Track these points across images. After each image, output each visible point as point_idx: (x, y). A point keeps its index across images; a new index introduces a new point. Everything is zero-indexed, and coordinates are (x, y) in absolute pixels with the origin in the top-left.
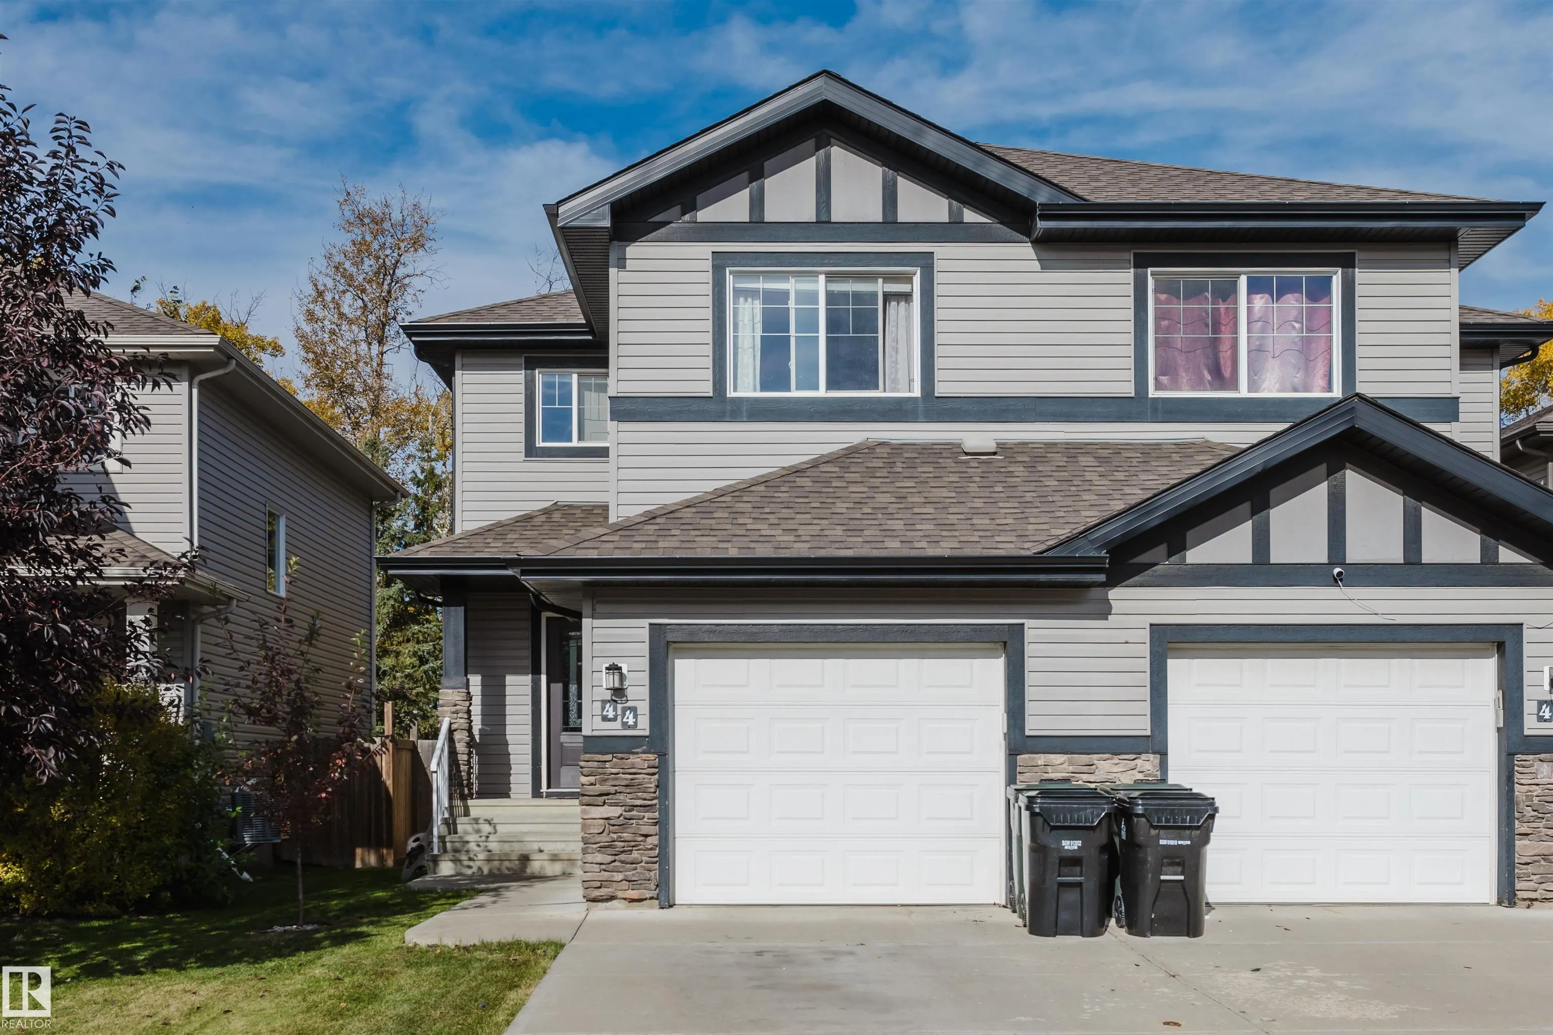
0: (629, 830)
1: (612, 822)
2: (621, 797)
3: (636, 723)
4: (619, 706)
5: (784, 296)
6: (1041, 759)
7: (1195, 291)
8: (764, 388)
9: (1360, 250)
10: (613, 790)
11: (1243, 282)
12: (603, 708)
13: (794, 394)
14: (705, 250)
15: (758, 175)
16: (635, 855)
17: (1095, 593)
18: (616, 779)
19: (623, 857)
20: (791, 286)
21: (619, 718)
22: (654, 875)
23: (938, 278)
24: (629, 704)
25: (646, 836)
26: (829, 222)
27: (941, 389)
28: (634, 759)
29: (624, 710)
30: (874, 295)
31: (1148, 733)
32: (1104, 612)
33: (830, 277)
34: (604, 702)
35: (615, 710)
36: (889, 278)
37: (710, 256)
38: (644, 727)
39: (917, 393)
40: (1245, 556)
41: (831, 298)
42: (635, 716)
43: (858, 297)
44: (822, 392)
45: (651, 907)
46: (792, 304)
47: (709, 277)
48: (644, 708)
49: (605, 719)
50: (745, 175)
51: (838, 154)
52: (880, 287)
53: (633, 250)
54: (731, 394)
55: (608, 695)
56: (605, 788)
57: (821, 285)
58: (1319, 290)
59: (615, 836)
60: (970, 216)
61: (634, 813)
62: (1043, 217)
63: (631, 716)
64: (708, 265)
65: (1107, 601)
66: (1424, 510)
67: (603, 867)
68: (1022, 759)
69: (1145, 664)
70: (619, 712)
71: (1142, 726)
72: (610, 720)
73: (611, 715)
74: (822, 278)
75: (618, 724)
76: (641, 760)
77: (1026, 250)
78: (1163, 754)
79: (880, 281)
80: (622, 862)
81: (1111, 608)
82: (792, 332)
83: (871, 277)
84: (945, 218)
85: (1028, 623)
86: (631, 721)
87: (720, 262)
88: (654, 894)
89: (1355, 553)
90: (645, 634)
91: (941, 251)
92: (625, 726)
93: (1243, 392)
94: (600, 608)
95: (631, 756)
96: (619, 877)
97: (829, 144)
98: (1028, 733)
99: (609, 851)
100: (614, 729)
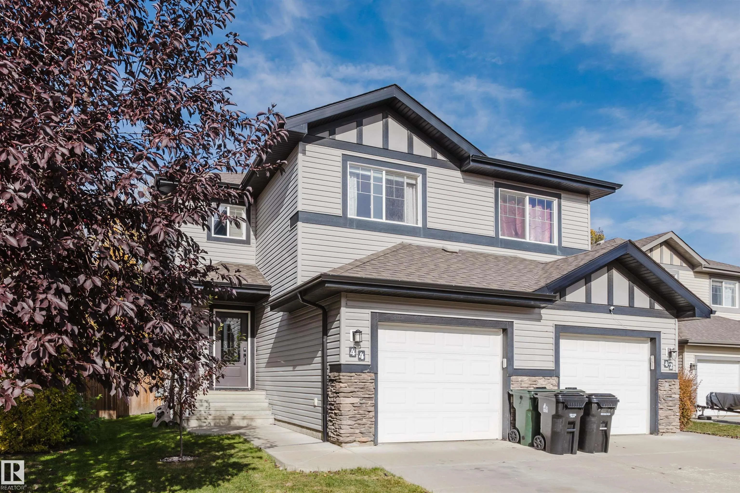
0: (362, 409)
1: (355, 405)
2: (359, 393)
3: (364, 358)
4: (357, 350)
5: (368, 178)
6: (520, 378)
7: (512, 199)
8: (357, 216)
9: (564, 193)
10: (356, 390)
11: (527, 199)
12: (350, 351)
13: (372, 219)
14: (339, 152)
15: (360, 125)
16: (364, 421)
17: (537, 310)
18: (357, 385)
19: (359, 422)
20: (372, 174)
21: (357, 356)
22: (373, 430)
23: (428, 179)
24: (361, 349)
25: (369, 412)
26: (388, 149)
27: (429, 225)
28: (364, 375)
29: (359, 352)
30: (403, 183)
31: (554, 369)
32: (539, 319)
33: (388, 173)
34: (351, 348)
35: (355, 352)
36: (409, 177)
37: (341, 155)
38: (368, 361)
39: (420, 225)
40: (583, 300)
41: (388, 181)
42: (364, 355)
43: (397, 183)
44: (384, 220)
45: (370, 445)
46: (372, 181)
47: (340, 164)
48: (368, 351)
49: (351, 356)
50: (355, 124)
51: (392, 122)
52: (406, 180)
53: (309, 147)
54: (349, 216)
55: (352, 345)
56: (352, 389)
57: (384, 176)
58: (549, 205)
59: (356, 412)
60: (440, 157)
61: (364, 401)
62: (474, 161)
63: (363, 355)
64: (340, 159)
65: (540, 314)
66: (635, 288)
67: (351, 427)
68: (513, 378)
69: (553, 341)
70: (357, 353)
71: (551, 366)
72: (353, 357)
73: (354, 354)
74: (384, 172)
75: (356, 359)
76: (367, 376)
77: (458, 174)
78: (558, 377)
79: (405, 177)
80: (359, 424)
81: (541, 317)
82: (372, 193)
83: (402, 175)
84: (430, 156)
85: (515, 321)
86: (362, 358)
87: (345, 158)
88: (372, 439)
89: (616, 302)
90: (369, 317)
91: (430, 169)
92: (360, 359)
93: (528, 240)
94: (349, 303)
95: (363, 374)
96: (357, 431)
97: (387, 117)
98: (515, 367)
99: (354, 419)
100: (355, 361)
